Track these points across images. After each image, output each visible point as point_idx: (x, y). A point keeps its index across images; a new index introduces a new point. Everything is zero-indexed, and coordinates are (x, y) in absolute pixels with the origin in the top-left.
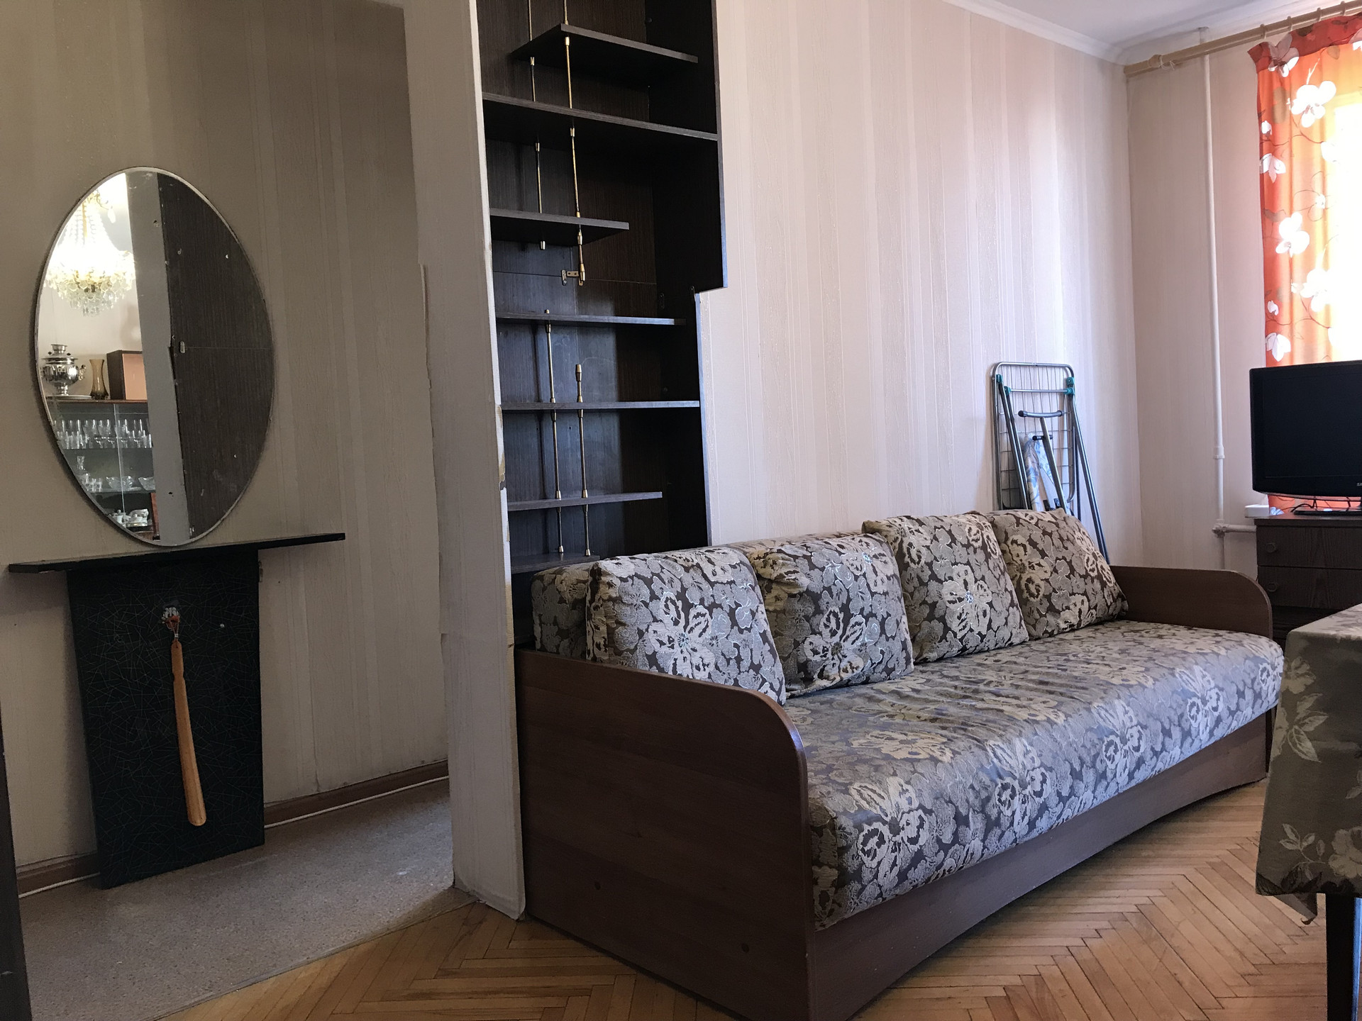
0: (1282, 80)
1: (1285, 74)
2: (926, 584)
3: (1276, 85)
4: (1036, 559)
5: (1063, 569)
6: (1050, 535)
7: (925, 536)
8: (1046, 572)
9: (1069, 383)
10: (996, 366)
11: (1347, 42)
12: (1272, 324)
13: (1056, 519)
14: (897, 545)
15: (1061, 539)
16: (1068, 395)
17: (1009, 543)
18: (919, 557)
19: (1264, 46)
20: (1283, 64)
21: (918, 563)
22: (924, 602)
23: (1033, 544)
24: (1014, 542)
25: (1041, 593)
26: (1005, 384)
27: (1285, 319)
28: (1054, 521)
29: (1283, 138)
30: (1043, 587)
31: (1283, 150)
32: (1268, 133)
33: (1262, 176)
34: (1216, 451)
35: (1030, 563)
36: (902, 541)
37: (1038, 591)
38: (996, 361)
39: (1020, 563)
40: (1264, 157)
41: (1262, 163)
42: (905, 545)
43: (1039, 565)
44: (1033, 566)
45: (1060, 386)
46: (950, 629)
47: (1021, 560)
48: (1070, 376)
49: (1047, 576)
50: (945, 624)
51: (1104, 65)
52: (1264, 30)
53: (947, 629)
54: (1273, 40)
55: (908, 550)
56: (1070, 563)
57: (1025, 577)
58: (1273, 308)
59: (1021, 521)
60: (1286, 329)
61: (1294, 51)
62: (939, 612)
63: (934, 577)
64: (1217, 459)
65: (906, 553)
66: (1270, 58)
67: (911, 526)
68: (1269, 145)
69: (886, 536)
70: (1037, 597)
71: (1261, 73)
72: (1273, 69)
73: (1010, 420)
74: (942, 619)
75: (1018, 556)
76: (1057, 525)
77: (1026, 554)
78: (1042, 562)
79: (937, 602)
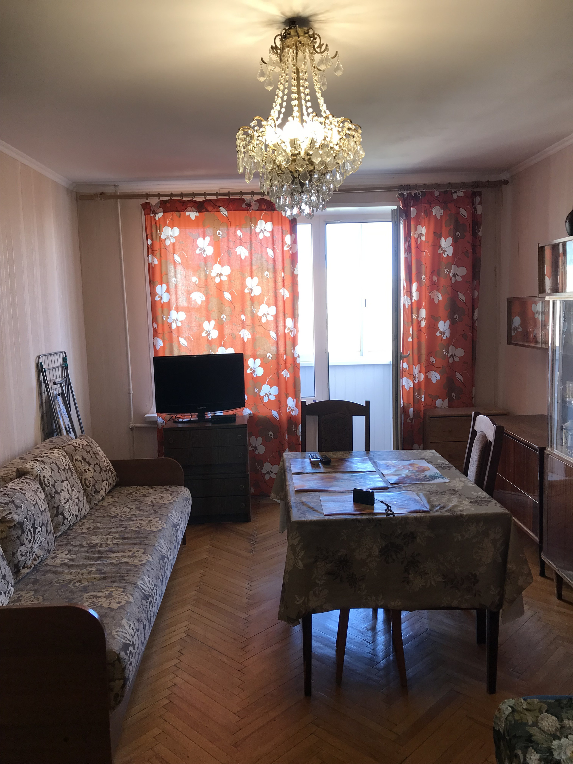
0: (155, 221)
1: (157, 219)
2: (54, 497)
3: (153, 223)
4: (87, 467)
5: (98, 469)
6: (89, 452)
7: (48, 470)
8: (92, 473)
9: (65, 360)
10: (39, 357)
11: (183, 211)
12: (155, 333)
14: (38, 478)
15: (94, 453)
16: (65, 366)
17: (74, 461)
18: (49, 483)
19: (148, 204)
20: (156, 214)
21: (49, 486)
22: (54, 507)
23: (84, 459)
24: (76, 460)
25: (91, 484)
26: (44, 367)
27: (160, 331)
28: (88, 444)
29: (157, 248)
30: (91, 481)
31: (157, 253)
32: (151, 245)
33: (149, 264)
34: (129, 390)
35: (84, 470)
36: (40, 476)
37: (90, 484)
39: (80, 470)
40: (150, 256)
41: (149, 258)
42: (42, 478)
43: (88, 470)
44: (86, 471)
46: (65, 518)
47: (81, 469)
48: (65, 357)
49: (92, 475)
50: (63, 516)
51: (69, 191)
52: (147, 196)
53: (64, 518)
54: (154, 201)
55: (44, 480)
56: (99, 465)
57: (83, 478)
58: (155, 325)
59: (77, 448)
60: (160, 335)
61: (161, 209)
62: (60, 511)
63: (56, 492)
64: (129, 394)
65: (43, 482)
66: (151, 210)
67: (41, 466)
68: (151, 250)
69: (32, 475)
70: (90, 487)
71: (146, 216)
72: (152, 215)
73: (47, 385)
74: (62, 514)
75: (79, 467)
76: (90, 446)
77: (82, 466)
78: (90, 468)
79: (59, 505)
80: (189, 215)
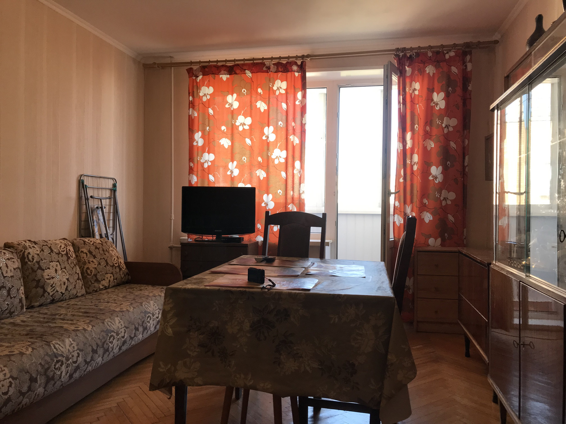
0: (197, 82)
2: (36, 271)
3: (195, 84)
4: (92, 259)
5: (103, 263)
6: (99, 249)
7: (37, 249)
8: (95, 264)
9: (114, 186)
10: (81, 176)
11: (218, 74)
12: (191, 171)
13: (102, 242)
15: (103, 250)
16: (114, 190)
17: (80, 252)
18: (33, 259)
19: (191, 69)
20: (198, 77)
21: (32, 262)
23: (90, 252)
24: (82, 252)
25: (93, 274)
26: (85, 183)
27: (195, 169)
29: (196, 104)
30: (93, 271)
31: (197, 108)
32: (192, 100)
33: (189, 116)
34: (171, 216)
35: (88, 261)
36: (25, 252)
37: (91, 273)
38: (82, 174)
39: (84, 261)
40: (190, 109)
41: (189, 111)
42: (26, 254)
43: (93, 262)
44: (90, 262)
45: (111, 186)
46: (47, 292)
48: (115, 183)
49: (96, 266)
50: (44, 289)
51: (134, 60)
52: (191, 63)
53: (45, 291)
54: (195, 68)
55: (28, 256)
56: (106, 261)
57: (86, 267)
58: (192, 165)
59: (86, 243)
60: (195, 173)
61: (201, 73)
62: (41, 284)
63: (40, 268)
64: (171, 220)
65: (26, 257)
66: (193, 73)
67: (30, 245)
68: (192, 105)
69: (16, 250)
70: (91, 275)
71: (190, 78)
72: (194, 78)
73: (87, 199)
74: (43, 287)
75: (83, 258)
76: (102, 244)
77: (87, 257)
78: (94, 260)
79: (41, 279)
80: (222, 77)
